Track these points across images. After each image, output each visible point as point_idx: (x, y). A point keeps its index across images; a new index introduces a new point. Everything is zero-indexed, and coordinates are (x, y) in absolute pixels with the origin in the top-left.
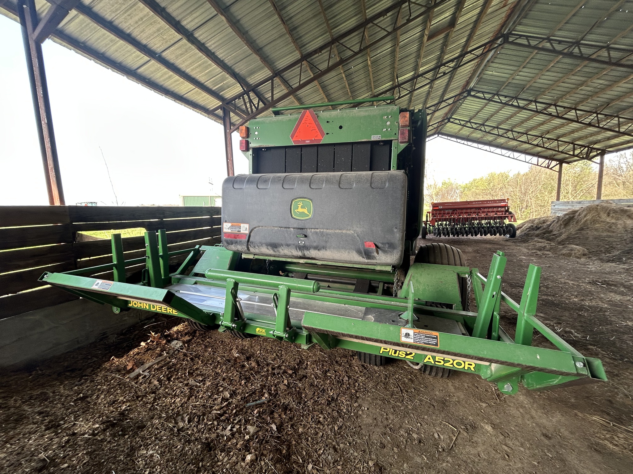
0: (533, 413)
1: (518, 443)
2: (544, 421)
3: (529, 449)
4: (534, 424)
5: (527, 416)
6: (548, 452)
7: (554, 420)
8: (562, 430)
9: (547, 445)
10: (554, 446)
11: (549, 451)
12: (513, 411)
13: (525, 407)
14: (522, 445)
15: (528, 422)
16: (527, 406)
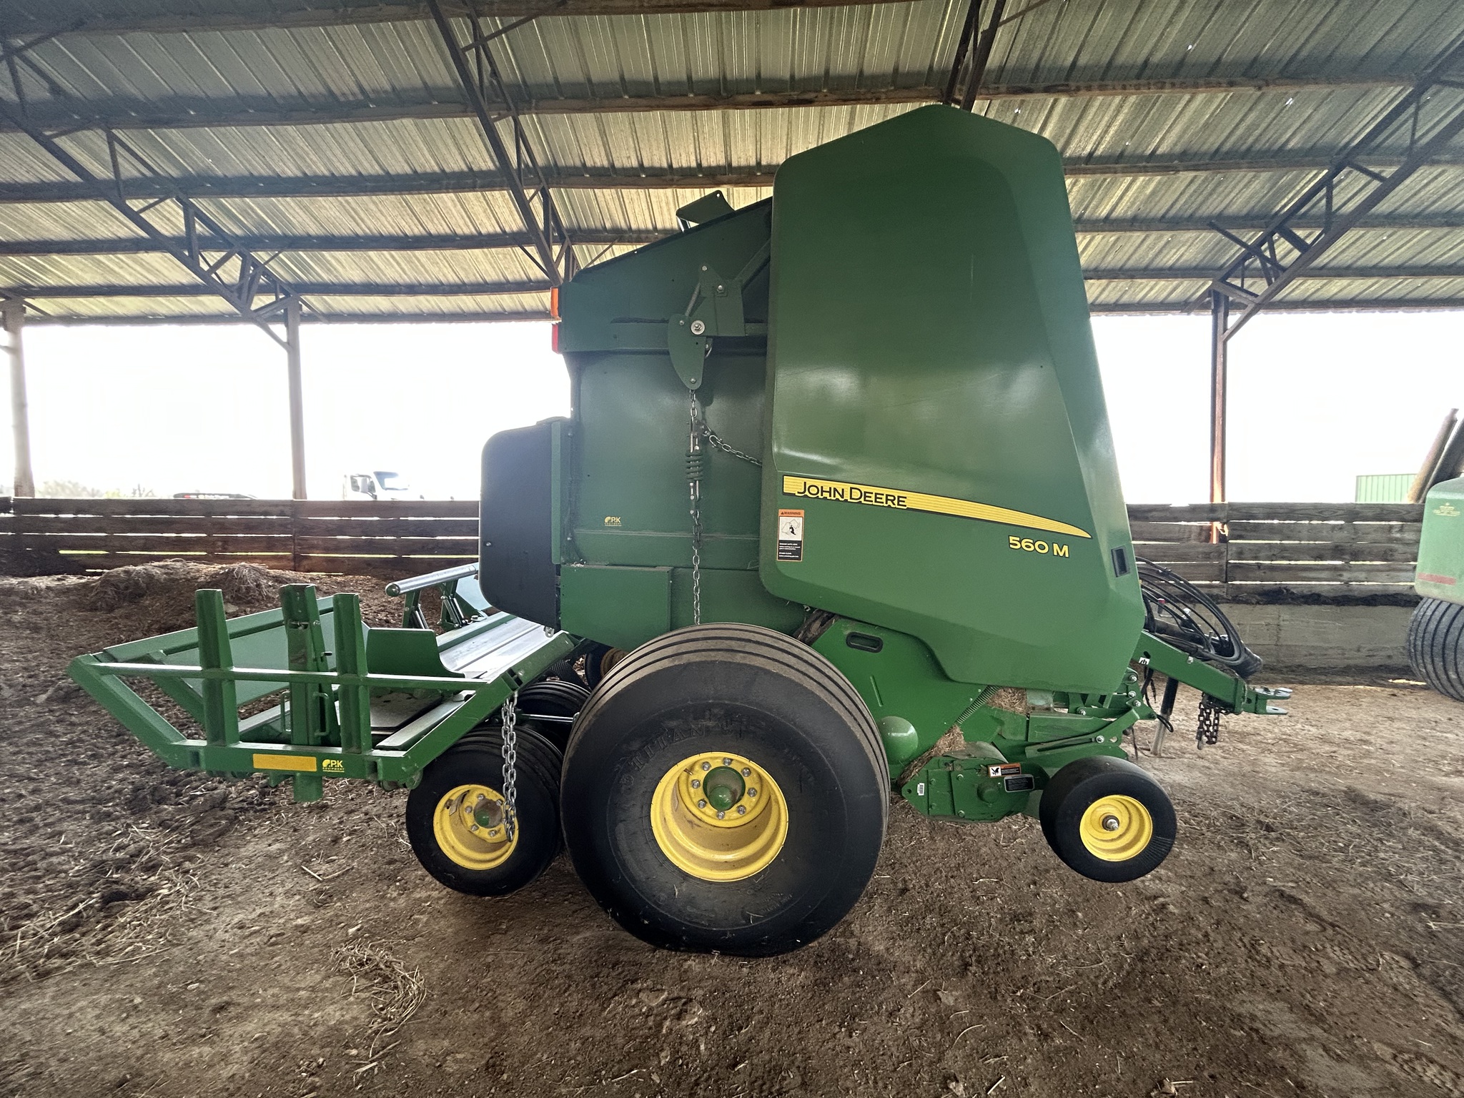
0: (286, 1017)
1: (248, 950)
2: (252, 1027)
3: (227, 963)
4: (259, 1000)
5: (283, 999)
6: (198, 987)
7: (237, 1048)
8: (206, 1049)
9: (208, 997)
10: (198, 1008)
11: (200, 992)
12: (312, 977)
13: (306, 1007)
14: (241, 956)
15: (271, 992)
16: (307, 1012)
